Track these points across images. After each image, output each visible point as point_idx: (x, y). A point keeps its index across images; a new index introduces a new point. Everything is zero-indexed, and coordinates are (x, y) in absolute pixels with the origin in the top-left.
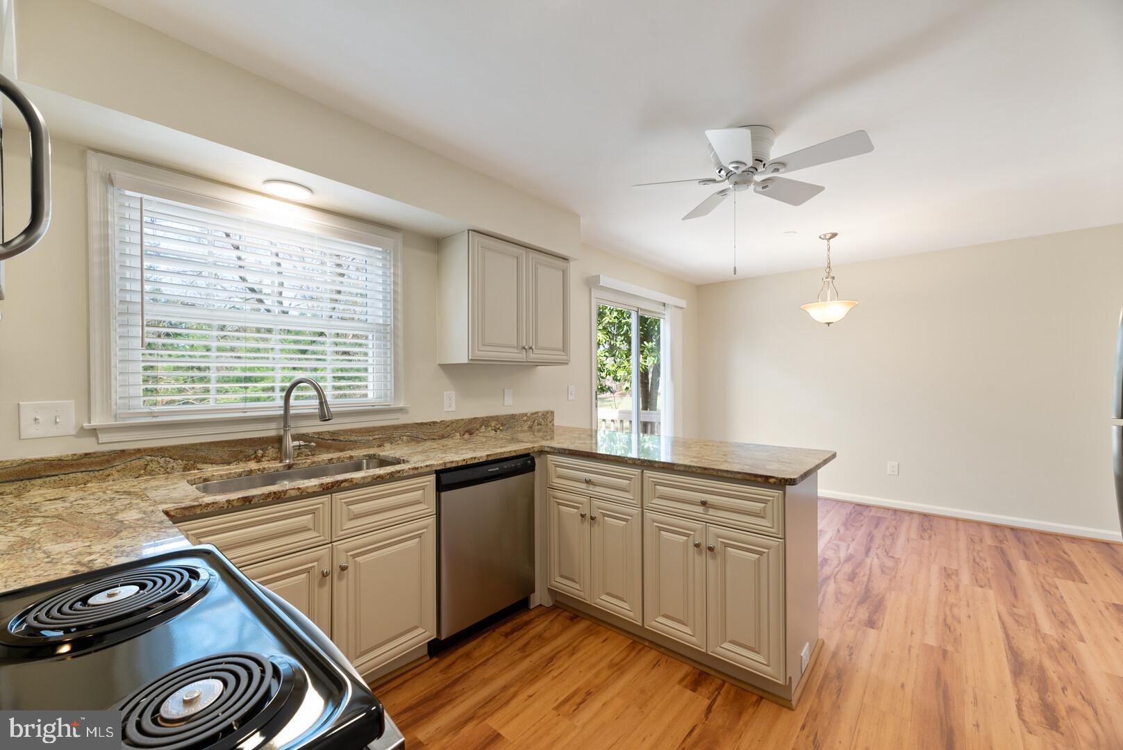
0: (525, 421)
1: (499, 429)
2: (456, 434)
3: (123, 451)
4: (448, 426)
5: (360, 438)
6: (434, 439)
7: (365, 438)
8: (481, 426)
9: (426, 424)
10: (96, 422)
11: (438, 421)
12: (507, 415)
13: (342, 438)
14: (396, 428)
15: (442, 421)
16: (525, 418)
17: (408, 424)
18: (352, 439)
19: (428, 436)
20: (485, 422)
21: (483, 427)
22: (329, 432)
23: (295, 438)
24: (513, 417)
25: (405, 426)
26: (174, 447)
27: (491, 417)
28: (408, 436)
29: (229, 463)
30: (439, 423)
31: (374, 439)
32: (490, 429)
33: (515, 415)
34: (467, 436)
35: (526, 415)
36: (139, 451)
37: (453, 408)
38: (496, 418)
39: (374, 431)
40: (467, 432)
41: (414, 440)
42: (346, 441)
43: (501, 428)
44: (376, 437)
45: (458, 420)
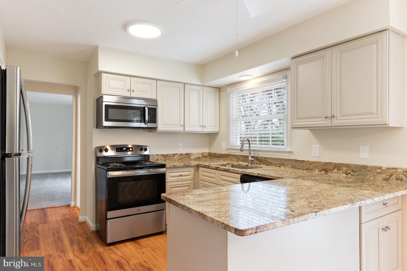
0: (379, 173)
1: (349, 173)
2: (316, 170)
3: (229, 154)
4: (311, 164)
5: (273, 162)
6: (303, 169)
7: (275, 162)
8: (334, 169)
9: (299, 161)
10: (228, 147)
11: (306, 160)
12: (358, 165)
13: (267, 160)
14: (286, 160)
15: (307, 161)
16: (379, 171)
17: (291, 159)
18: (270, 162)
19: (301, 167)
20: (338, 167)
21: (336, 170)
22: (264, 157)
23: (252, 157)
24: (364, 167)
25: (290, 160)
26: (236, 155)
27: (343, 164)
28: (291, 165)
29: (243, 162)
30: (306, 162)
31: (278, 163)
32: (341, 172)
33: (367, 167)
34: (323, 172)
35: (380, 168)
36: (231, 155)
37: (317, 155)
38: (347, 166)
39: (278, 160)
40: (323, 170)
41: (293, 167)
42: (269, 162)
43: (352, 173)
44: (278, 162)
45: (317, 162)
